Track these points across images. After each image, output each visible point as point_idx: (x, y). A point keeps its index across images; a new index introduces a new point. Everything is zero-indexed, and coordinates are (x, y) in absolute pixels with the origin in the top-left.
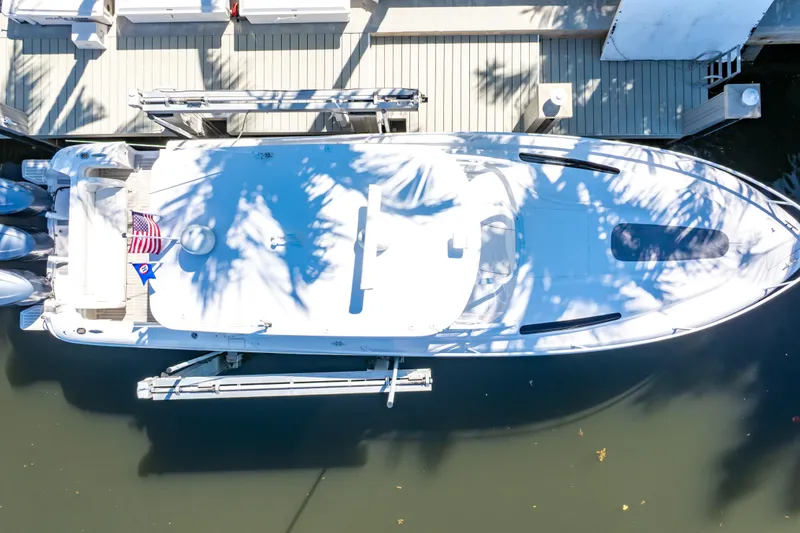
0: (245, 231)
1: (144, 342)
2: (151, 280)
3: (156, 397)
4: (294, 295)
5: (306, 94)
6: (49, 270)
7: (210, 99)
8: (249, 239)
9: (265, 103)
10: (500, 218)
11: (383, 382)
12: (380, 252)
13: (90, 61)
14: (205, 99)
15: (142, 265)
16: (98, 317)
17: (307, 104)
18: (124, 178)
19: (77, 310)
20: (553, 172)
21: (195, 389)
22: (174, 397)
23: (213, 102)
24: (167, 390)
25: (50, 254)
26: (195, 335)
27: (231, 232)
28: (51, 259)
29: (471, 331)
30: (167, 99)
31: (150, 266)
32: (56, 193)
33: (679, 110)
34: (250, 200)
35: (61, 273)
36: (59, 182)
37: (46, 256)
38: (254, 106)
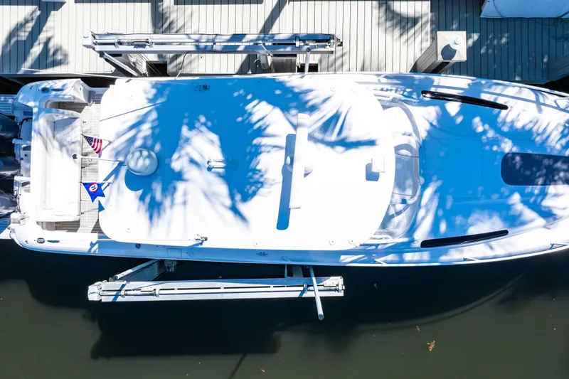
0: (187, 154)
1: (95, 251)
2: (99, 198)
3: (104, 299)
4: (234, 209)
5: (238, 37)
6: (16, 188)
7: (153, 41)
8: (192, 161)
9: (202, 45)
10: (407, 147)
11: (302, 288)
12: (306, 175)
13: (53, 12)
14: (150, 41)
15: (92, 184)
16: (56, 229)
17: (239, 46)
18: (80, 111)
19: (38, 223)
20: (453, 107)
21: (139, 292)
22: (120, 299)
23: (157, 44)
24: (115, 293)
25: (16, 174)
26: (138, 246)
27: (175, 156)
28: (16, 178)
29: (378, 245)
30: (116, 41)
31: (100, 186)
32: (22, 123)
33: (545, 60)
34: (192, 127)
35: (26, 191)
36: (25, 113)
37: (13, 176)
38: (192, 48)
